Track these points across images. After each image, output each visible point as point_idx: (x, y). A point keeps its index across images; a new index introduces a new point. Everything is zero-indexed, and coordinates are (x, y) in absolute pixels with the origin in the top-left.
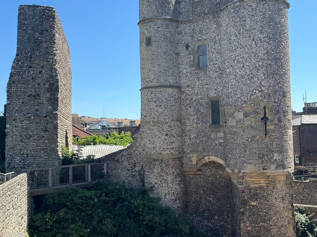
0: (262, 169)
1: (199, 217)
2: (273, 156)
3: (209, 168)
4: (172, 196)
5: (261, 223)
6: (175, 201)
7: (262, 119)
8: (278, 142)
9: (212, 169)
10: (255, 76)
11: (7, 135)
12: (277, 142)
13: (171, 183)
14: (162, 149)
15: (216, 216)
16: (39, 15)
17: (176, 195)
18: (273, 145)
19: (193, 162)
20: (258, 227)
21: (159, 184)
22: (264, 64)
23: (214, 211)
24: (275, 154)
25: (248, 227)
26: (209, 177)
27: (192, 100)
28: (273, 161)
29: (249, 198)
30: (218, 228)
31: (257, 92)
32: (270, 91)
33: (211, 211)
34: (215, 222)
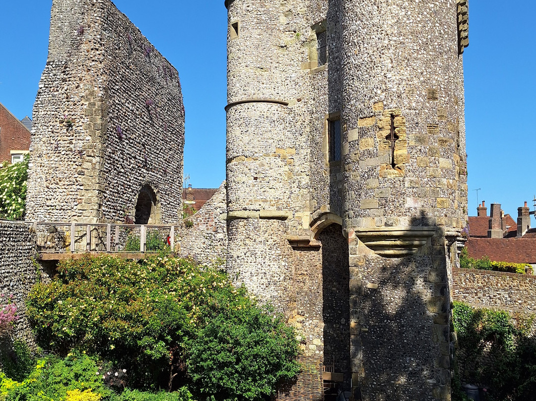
0: (383, 224)
1: (314, 318)
2: (404, 201)
3: (334, 236)
4: (262, 278)
5: (385, 321)
6: (267, 287)
7: (388, 137)
8: (414, 179)
9: (337, 238)
10: (376, 65)
11: (29, 178)
12: (412, 179)
13: (262, 257)
14: (248, 201)
15: (343, 319)
16: (79, 5)
17: (268, 277)
18: (404, 183)
19: (303, 225)
20: (380, 328)
21: (242, 257)
22: (392, 42)
23: (339, 310)
24: (408, 199)
25: (362, 326)
26: (333, 253)
27: (303, 123)
28: (403, 210)
29: (366, 277)
30: (344, 337)
31: (379, 92)
32: (401, 90)
33: (334, 310)
34: (339, 327)
